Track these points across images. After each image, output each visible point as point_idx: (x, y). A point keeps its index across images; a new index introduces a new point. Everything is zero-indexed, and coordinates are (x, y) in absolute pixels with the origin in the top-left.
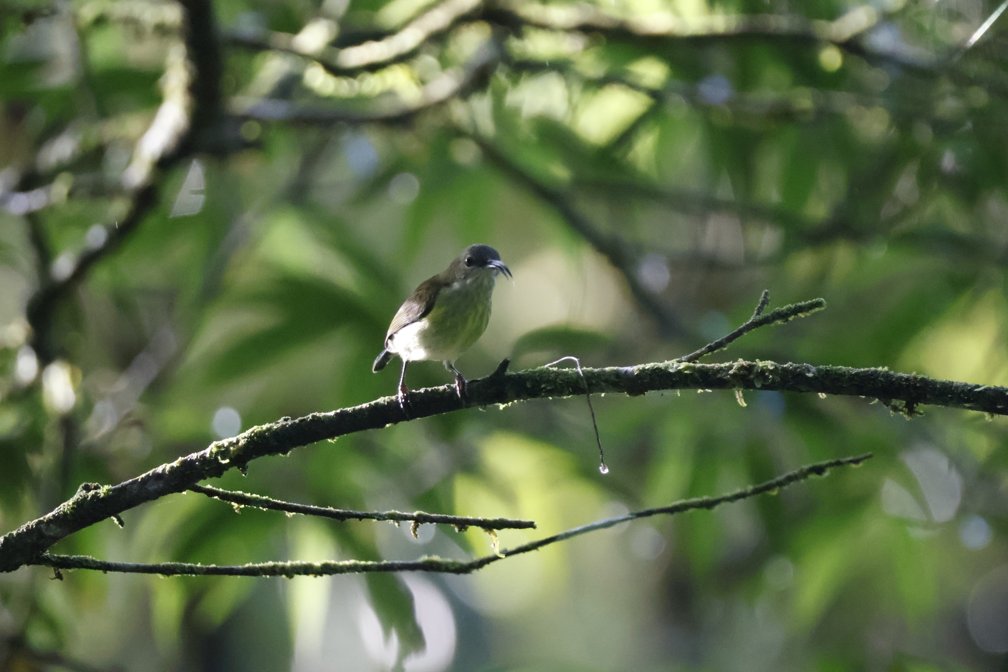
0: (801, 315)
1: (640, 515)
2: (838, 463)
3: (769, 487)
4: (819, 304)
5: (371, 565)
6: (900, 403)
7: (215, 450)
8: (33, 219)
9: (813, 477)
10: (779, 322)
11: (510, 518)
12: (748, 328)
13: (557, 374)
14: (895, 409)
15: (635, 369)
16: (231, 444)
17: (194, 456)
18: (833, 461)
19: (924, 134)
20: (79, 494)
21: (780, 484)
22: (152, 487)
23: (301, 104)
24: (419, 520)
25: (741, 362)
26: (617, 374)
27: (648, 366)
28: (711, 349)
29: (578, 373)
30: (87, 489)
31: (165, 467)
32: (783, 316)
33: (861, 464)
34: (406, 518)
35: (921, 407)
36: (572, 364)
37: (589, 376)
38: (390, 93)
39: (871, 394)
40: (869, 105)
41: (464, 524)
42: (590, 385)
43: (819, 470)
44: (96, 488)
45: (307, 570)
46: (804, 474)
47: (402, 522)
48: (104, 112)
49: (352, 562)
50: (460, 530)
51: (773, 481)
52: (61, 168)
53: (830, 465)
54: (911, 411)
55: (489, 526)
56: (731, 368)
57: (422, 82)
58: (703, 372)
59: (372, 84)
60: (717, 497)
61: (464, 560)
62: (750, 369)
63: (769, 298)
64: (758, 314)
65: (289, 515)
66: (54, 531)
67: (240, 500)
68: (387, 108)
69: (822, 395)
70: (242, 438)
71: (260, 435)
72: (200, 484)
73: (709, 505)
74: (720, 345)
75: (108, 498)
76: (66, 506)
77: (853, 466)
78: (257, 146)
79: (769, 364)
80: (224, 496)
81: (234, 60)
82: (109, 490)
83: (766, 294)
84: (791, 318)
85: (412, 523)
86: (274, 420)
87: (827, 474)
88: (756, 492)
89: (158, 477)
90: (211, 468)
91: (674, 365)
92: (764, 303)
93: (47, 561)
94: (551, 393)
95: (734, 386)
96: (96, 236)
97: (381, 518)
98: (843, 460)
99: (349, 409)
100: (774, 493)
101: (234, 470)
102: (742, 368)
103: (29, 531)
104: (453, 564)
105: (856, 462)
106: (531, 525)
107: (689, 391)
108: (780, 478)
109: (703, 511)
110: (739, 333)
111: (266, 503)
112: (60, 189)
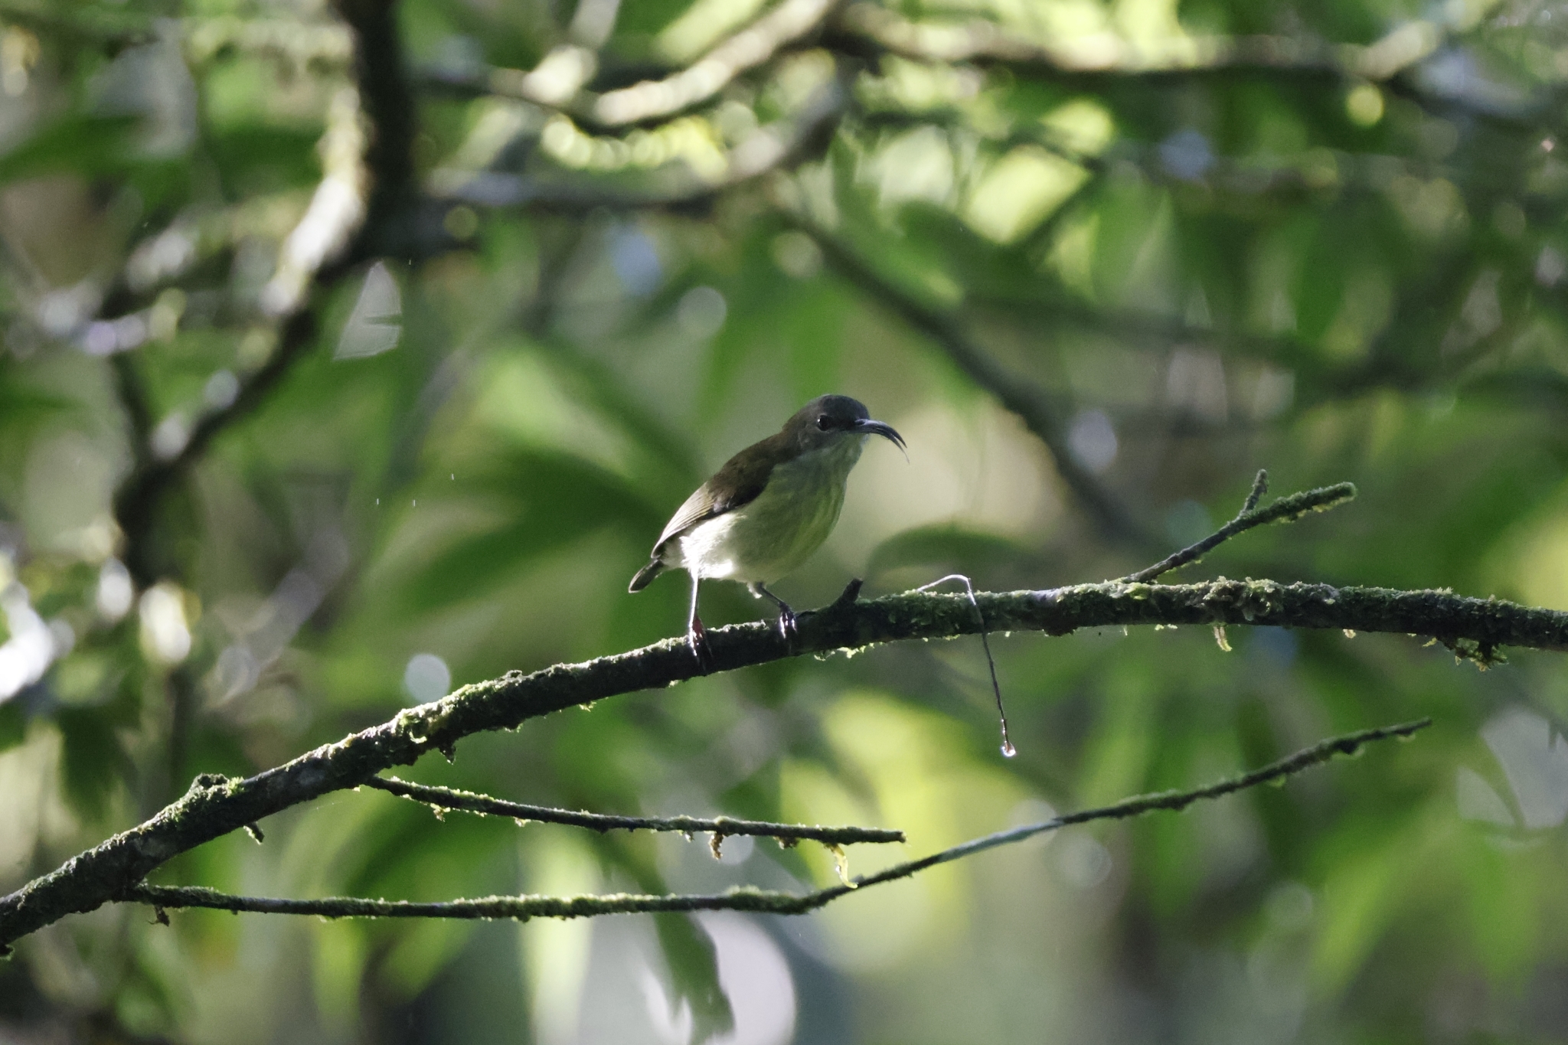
0: (1318, 509)
1: (1069, 820)
2: (1378, 735)
3: (1271, 775)
4: (1345, 492)
5: (652, 901)
6: (1470, 644)
7: (404, 722)
8: (123, 363)
9: (1339, 756)
10: (1283, 520)
11: (865, 826)
12: (1235, 529)
13: (936, 602)
14: (1463, 653)
15: (1056, 594)
16: (429, 713)
17: (372, 732)
18: (1369, 731)
19: (1510, 222)
20: (194, 791)
21: (1287, 769)
22: (306, 781)
23: (539, 181)
24: (723, 830)
25: (1223, 581)
26: (1030, 601)
27: (1078, 589)
28: (1176, 562)
29: (968, 600)
30: (206, 783)
31: (325, 750)
32: (1289, 510)
33: (1413, 737)
34: (702, 827)
35: (1501, 652)
36: (958, 586)
37: (986, 605)
38: (677, 164)
39: (1425, 630)
40: (1426, 176)
41: (792, 836)
42: (987, 618)
43: (1347, 746)
44: (220, 782)
45: (552, 909)
46: (1324, 753)
47: (696, 834)
48: (232, 196)
49: (620, 896)
50: (787, 845)
51: (1277, 764)
52: (166, 283)
53: (1366, 738)
54: (1487, 657)
55: (833, 838)
56: (1206, 590)
57: (728, 145)
58: (1164, 598)
59: (649, 149)
60: (1191, 790)
61: (795, 892)
62: (1236, 592)
63: (1267, 482)
64: (1250, 507)
65: (521, 823)
66: (155, 848)
67: (444, 800)
68: (672, 186)
69: (1350, 634)
70: (446, 703)
71: (475, 699)
72: (383, 775)
73: (1176, 803)
74: (1189, 556)
75: (237, 798)
76: (173, 810)
77: (1402, 739)
78: (472, 246)
79: (1266, 585)
80: (418, 795)
81: (432, 113)
82: (239, 786)
83: (1263, 476)
84: (1301, 515)
85: (711, 835)
86: (497, 675)
87: (1360, 751)
88: (1250, 781)
89: (315, 764)
90: (398, 749)
91: (1119, 587)
92: (1259, 491)
93: (144, 896)
94: (927, 631)
95: (1211, 619)
96: (221, 389)
97: (663, 827)
98: (1384, 729)
99: (613, 658)
100: (1279, 782)
101: (435, 754)
102: (1224, 590)
103: (117, 849)
104: (779, 899)
105: (1406, 732)
106: (897, 837)
107: (1140, 629)
108: (1287, 759)
109: (1169, 813)
110: (1220, 538)
111: (485, 805)
112: (165, 315)
